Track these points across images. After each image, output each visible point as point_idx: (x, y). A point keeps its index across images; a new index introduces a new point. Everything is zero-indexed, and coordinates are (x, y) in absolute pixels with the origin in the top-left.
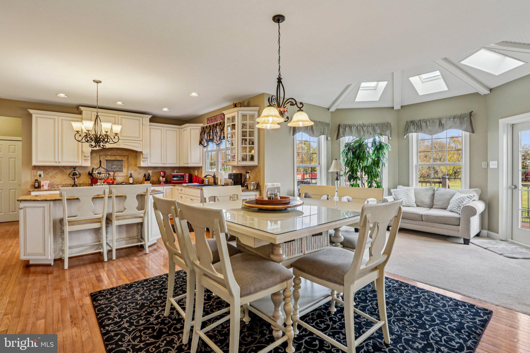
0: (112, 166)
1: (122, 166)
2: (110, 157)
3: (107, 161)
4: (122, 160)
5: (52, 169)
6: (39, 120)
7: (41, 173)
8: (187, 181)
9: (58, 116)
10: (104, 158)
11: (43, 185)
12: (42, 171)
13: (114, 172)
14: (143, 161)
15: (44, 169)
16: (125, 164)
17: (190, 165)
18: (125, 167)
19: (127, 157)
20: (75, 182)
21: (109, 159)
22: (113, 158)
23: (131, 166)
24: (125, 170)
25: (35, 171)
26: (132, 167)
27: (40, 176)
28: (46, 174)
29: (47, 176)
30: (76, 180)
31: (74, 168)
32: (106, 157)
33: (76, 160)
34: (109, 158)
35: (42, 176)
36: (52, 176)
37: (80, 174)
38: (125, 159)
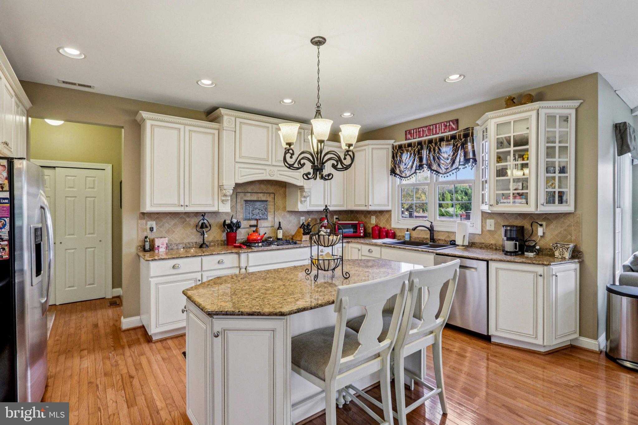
0: (253, 211)
1: (266, 209)
2: (251, 195)
3: (246, 201)
4: (266, 201)
5: (168, 217)
6: (156, 130)
7: (153, 224)
8: (362, 234)
9: (185, 124)
10: (242, 198)
11: (158, 246)
12: (154, 220)
13: (257, 220)
14: (301, 202)
15: (158, 218)
16: (271, 207)
17: (371, 208)
18: (270, 212)
19: (273, 194)
20: (204, 240)
21: (249, 199)
22: (254, 198)
23: (279, 209)
24: (270, 218)
25: (144, 221)
26: (279, 211)
27: (151, 229)
28: (161, 227)
29: (161, 229)
30: (206, 236)
31: (202, 215)
32: (245, 195)
33: (211, 202)
34: (249, 197)
35: (155, 230)
36: (168, 230)
37: (210, 225)
38: (270, 199)
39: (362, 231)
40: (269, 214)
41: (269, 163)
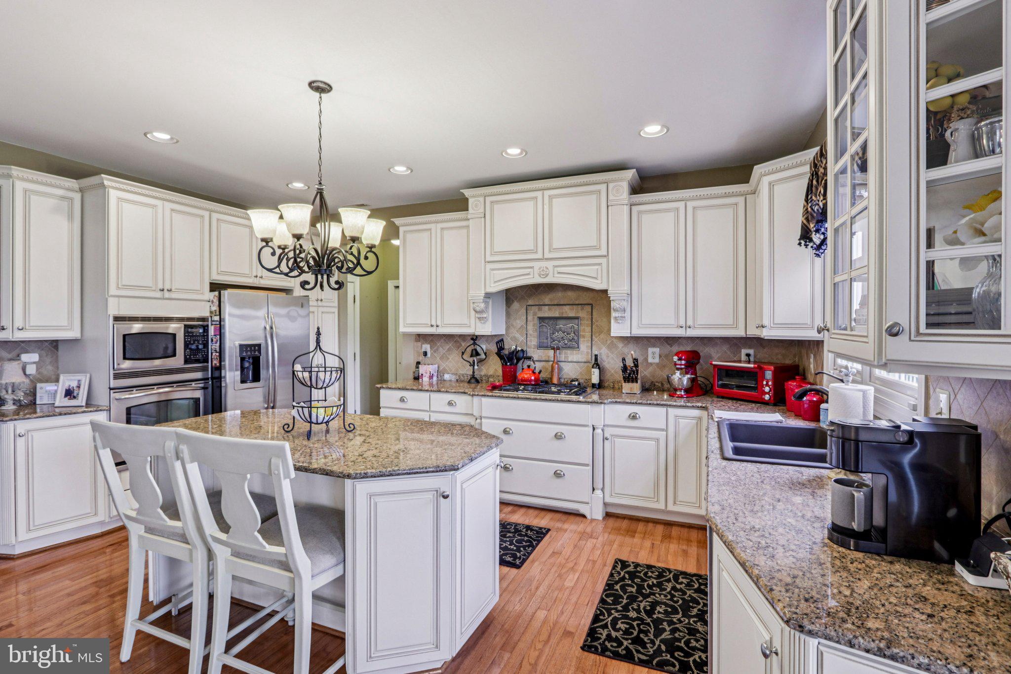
0: (553, 334)
1: (577, 333)
2: (549, 310)
3: (541, 319)
4: (577, 318)
5: (442, 340)
6: (412, 236)
7: (427, 347)
8: (767, 397)
10: (535, 314)
11: (422, 375)
12: (428, 344)
13: (553, 348)
14: (617, 321)
15: (432, 341)
16: (585, 330)
18: (584, 337)
19: (590, 306)
20: (474, 372)
21: (546, 315)
22: (555, 313)
23: (601, 332)
24: (584, 346)
25: (419, 344)
26: (602, 336)
27: (425, 354)
28: (435, 352)
29: (436, 355)
30: (476, 367)
31: (472, 339)
32: (540, 310)
33: (466, 321)
34: (546, 312)
35: (429, 355)
36: (442, 356)
37: (485, 354)
38: (583, 314)
39: (767, 389)
40: (581, 340)
41: (539, 256)
